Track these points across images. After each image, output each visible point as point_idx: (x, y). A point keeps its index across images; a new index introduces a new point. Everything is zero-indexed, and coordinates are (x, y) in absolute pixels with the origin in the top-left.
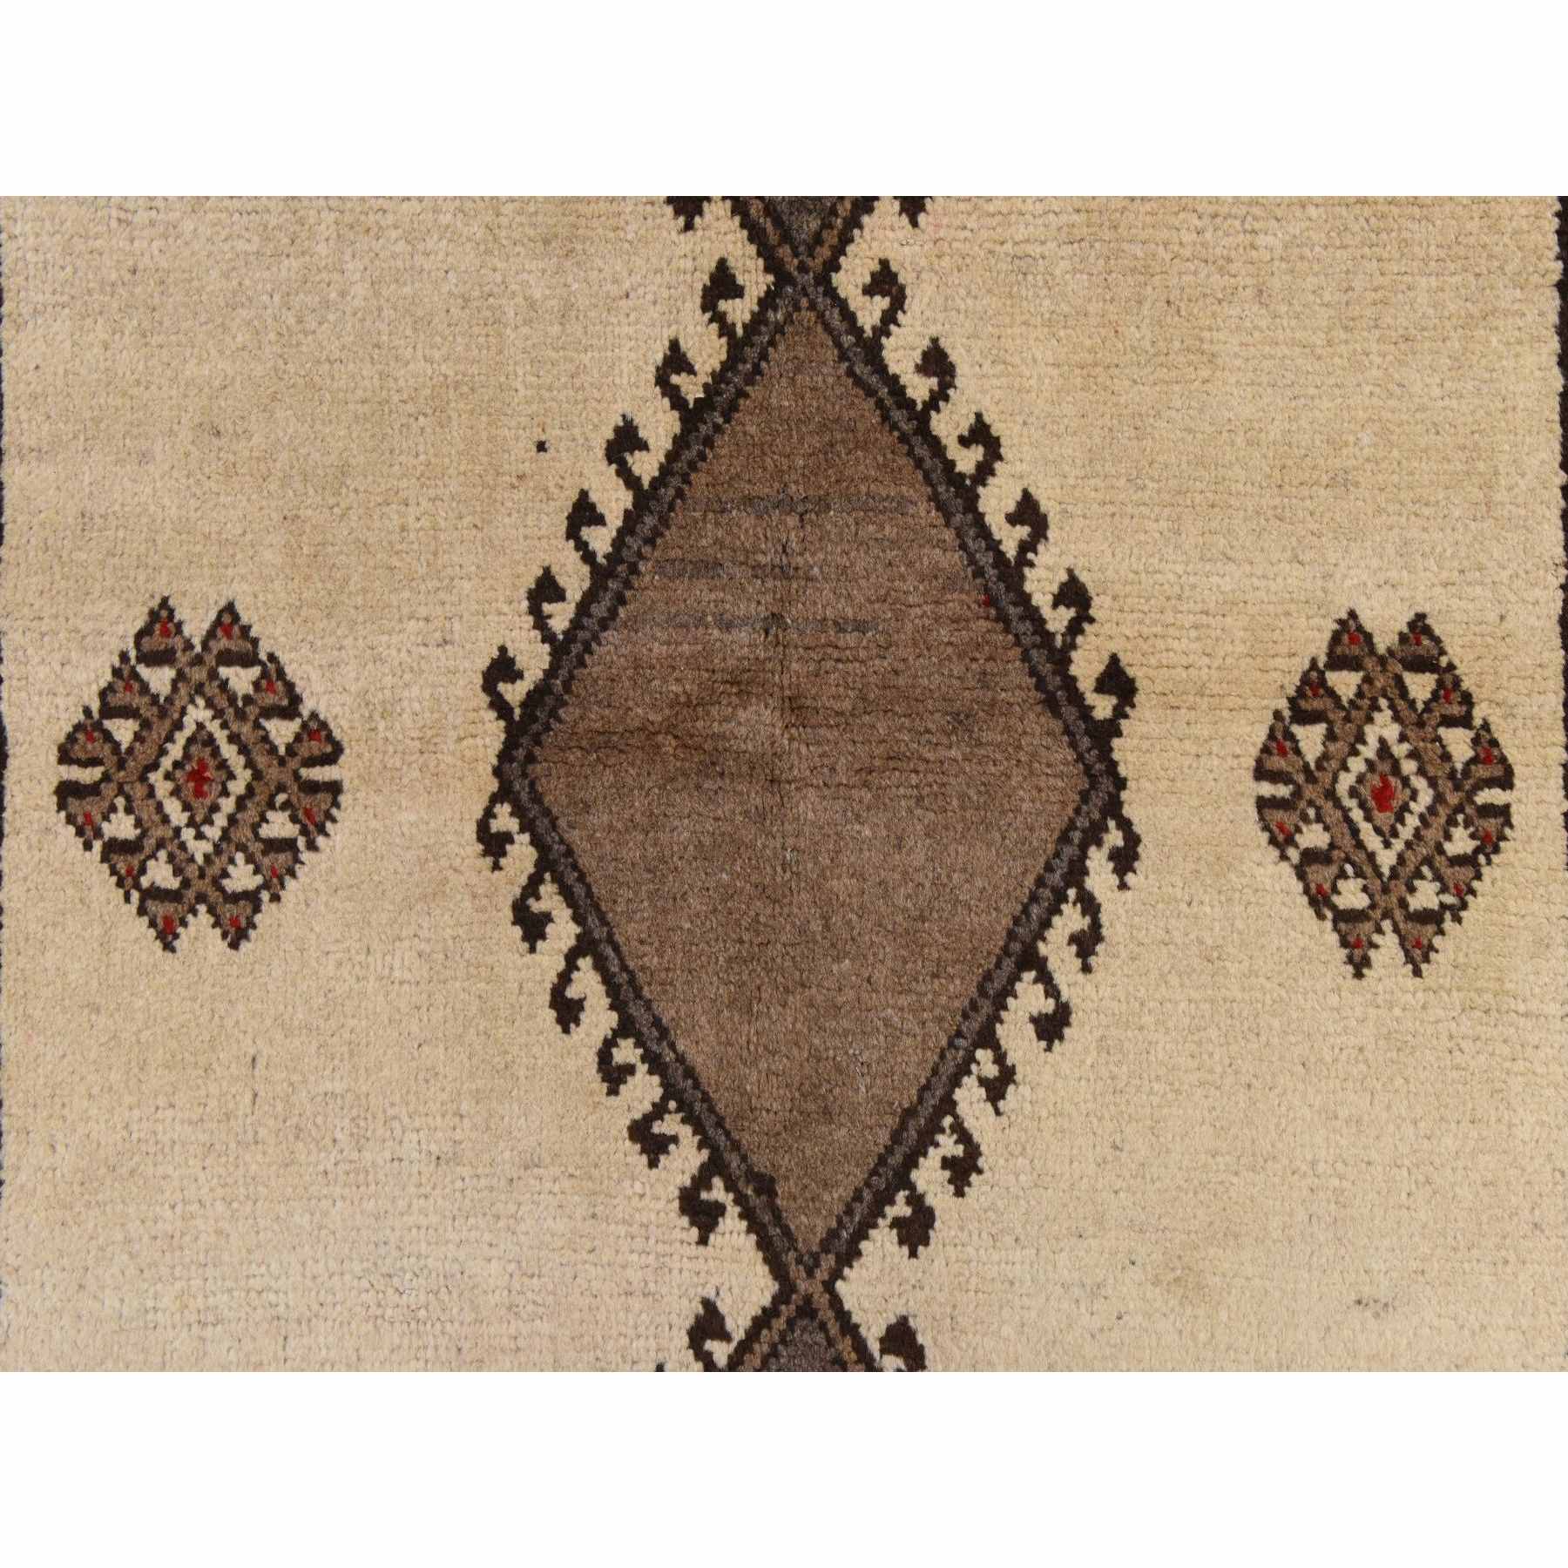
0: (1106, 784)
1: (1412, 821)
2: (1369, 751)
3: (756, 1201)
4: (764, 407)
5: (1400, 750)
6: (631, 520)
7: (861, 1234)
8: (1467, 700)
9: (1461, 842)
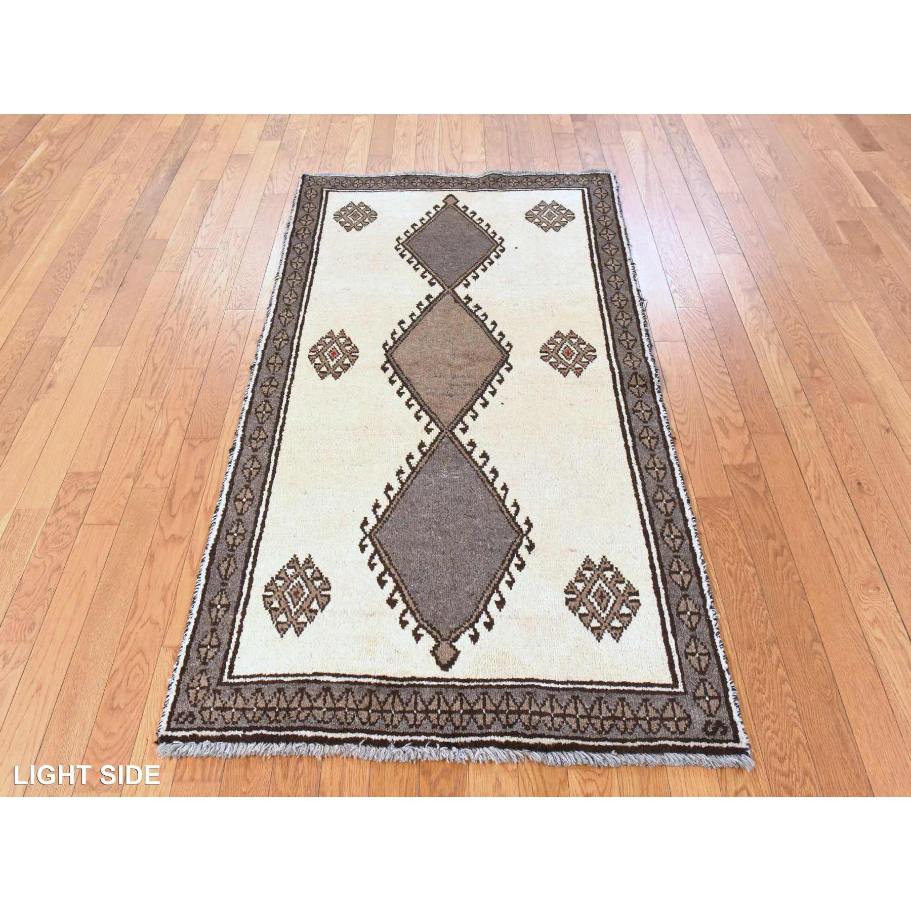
0: (388, 354)
1: (329, 350)
2: (335, 360)
3: (457, 299)
4: (455, 410)
5: (330, 360)
6: (483, 392)
7: (438, 296)
8: (315, 367)
9: (320, 348)
